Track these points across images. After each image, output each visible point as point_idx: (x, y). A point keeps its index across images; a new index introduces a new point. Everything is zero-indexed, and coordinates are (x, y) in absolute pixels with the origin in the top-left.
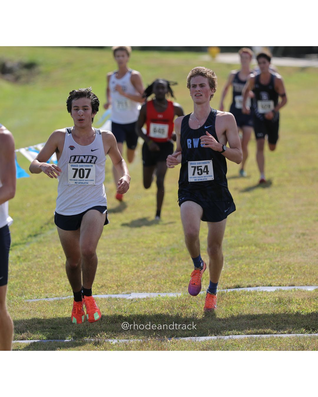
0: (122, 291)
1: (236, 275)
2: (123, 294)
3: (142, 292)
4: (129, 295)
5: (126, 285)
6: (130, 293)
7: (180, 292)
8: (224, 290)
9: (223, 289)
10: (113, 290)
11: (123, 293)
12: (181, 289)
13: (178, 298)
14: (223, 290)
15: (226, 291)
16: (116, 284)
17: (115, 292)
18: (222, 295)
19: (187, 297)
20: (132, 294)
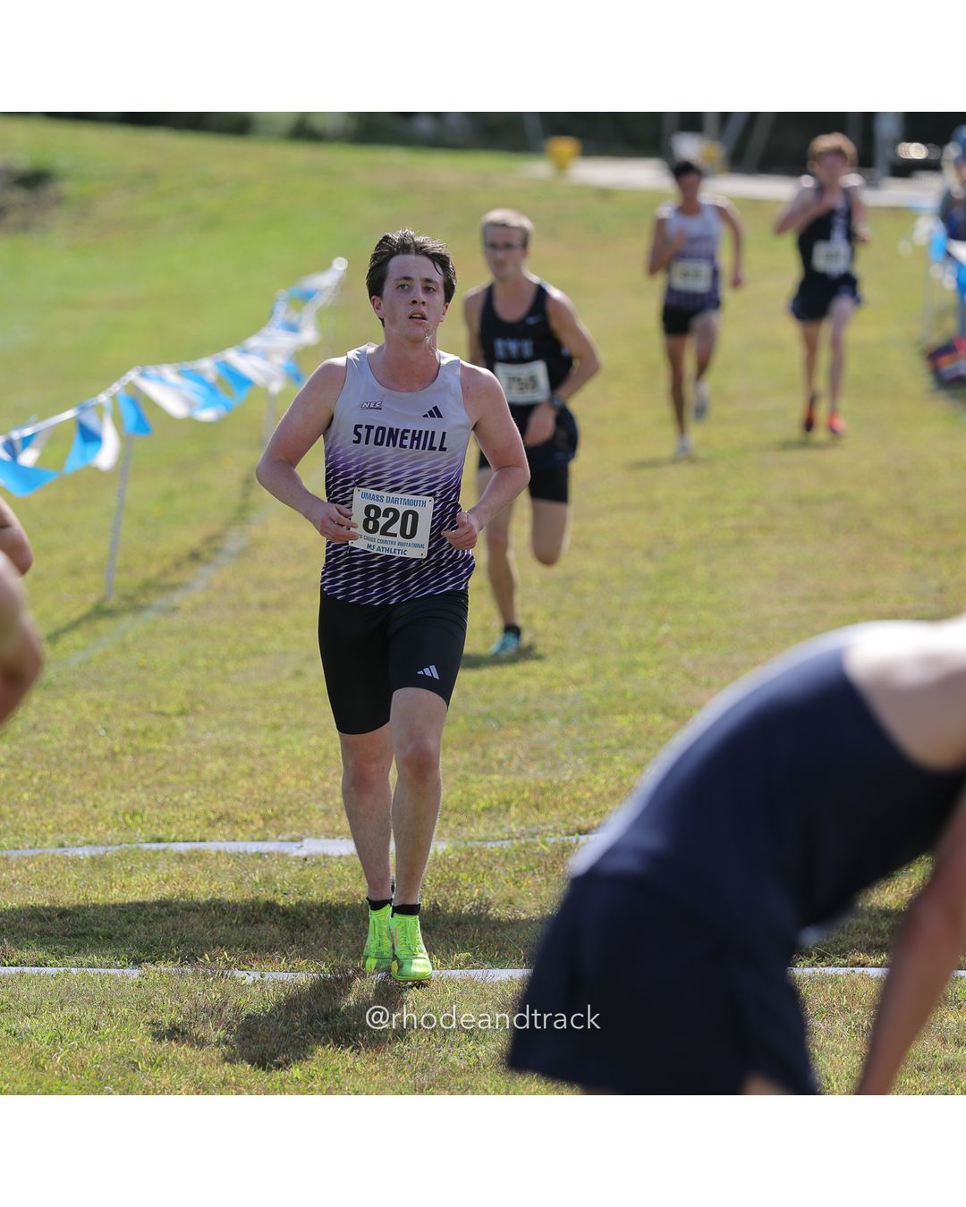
0: (278, 834)
1: (606, 794)
2: (282, 841)
3: (334, 838)
4: (298, 845)
5: (289, 815)
6: (301, 839)
7: (444, 841)
8: (570, 838)
9: (569, 834)
10: (253, 828)
11: (280, 837)
12: (446, 832)
13: (438, 857)
14: (566, 838)
15: (574, 841)
16: (262, 811)
17: (258, 836)
18: (563, 852)
19: (464, 855)
20: (306, 841)
